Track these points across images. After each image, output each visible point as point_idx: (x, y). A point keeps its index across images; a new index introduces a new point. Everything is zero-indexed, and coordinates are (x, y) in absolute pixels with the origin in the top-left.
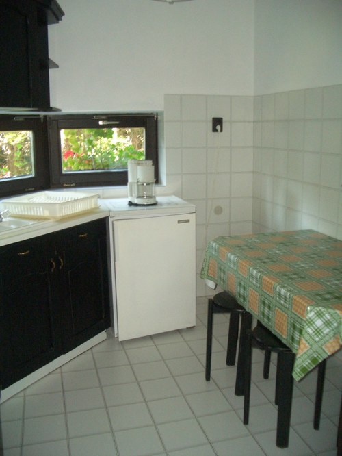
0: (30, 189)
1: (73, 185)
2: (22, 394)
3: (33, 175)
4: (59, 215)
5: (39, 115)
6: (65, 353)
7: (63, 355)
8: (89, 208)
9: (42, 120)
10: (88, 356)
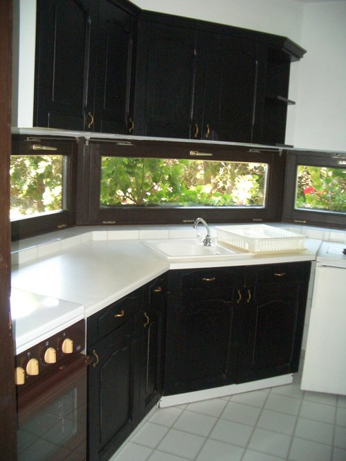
0: (258, 220)
1: (305, 222)
2: (183, 407)
3: (263, 207)
4: (257, 250)
5: (278, 149)
6: (237, 383)
7: (235, 385)
8: (294, 248)
9: (280, 154)
10: (264, 394)
